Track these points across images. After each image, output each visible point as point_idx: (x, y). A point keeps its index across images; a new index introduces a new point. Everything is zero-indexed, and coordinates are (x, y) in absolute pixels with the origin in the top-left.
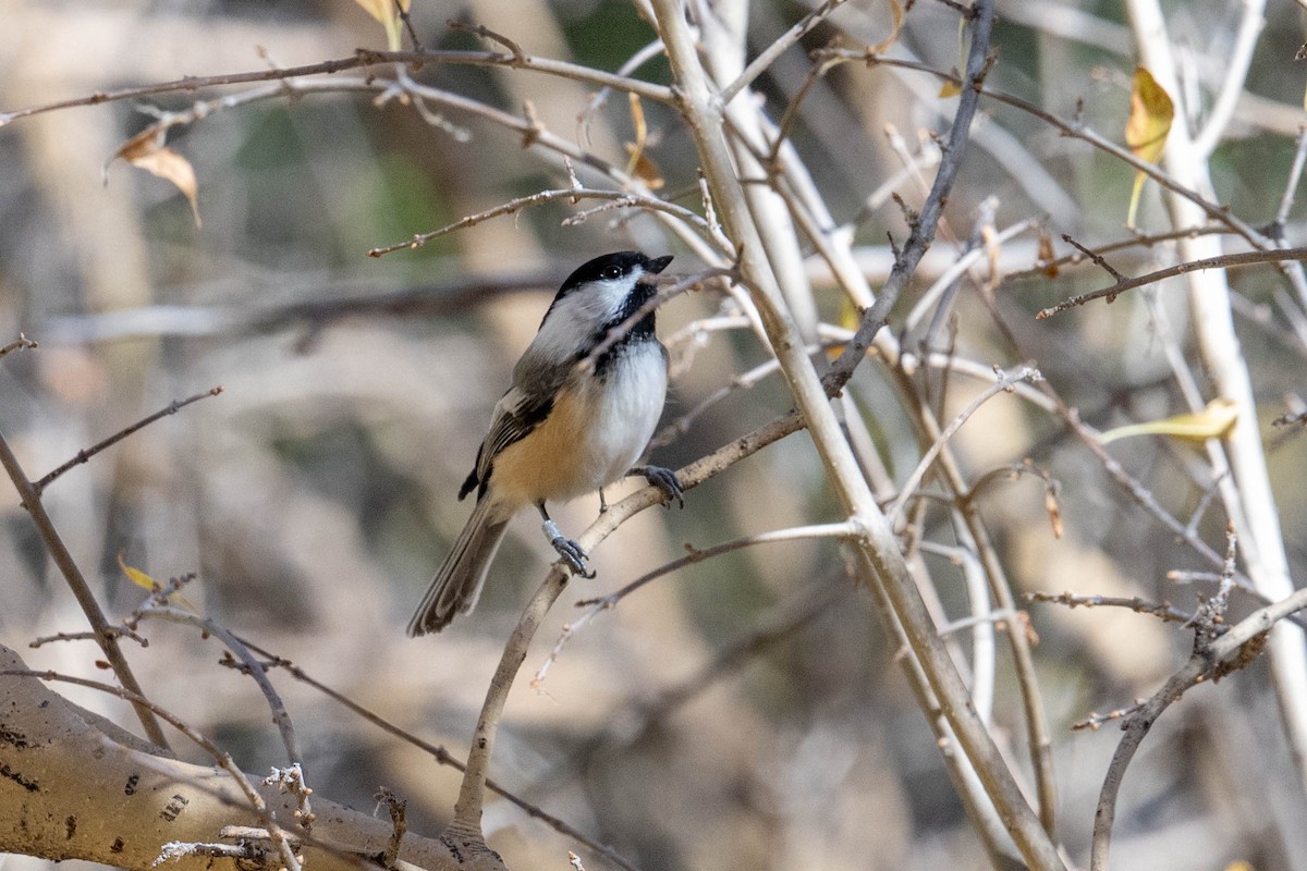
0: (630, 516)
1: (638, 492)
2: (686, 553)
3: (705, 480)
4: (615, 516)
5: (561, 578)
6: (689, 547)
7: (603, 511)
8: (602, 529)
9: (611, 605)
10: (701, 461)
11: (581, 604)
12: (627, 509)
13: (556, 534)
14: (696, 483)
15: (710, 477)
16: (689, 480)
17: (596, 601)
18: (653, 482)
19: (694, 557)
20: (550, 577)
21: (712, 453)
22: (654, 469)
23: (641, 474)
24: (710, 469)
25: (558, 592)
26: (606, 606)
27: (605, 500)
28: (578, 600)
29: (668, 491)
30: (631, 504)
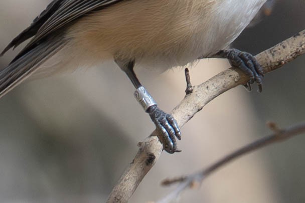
0: (215, 97)
1: (223, 73)
2: (270, 133)
3: (289, 61)
4: (200, 97)
5: (147, 157)
6: (272, 126)
7: (188, 92)
8: (188, 109)
9: (196, 183)
10: (285, 42)
11: (167, 183)
12: (213, 90)
13: (151, 103)
14: (280, 63)
15: (294, 58)
16: (273, 61)
17: (182, 180)
18: (235, 65)
19: (278, 136)
20: (137, 157)
21: (296, 34)
22: (237, 52)
23: (223, 57)
24: (294, 50)
25: (145, 171)
26: (191, 185)
27: (191, 81)
28: (164, 178)
29: (248, 74)
30: (216, 84)
